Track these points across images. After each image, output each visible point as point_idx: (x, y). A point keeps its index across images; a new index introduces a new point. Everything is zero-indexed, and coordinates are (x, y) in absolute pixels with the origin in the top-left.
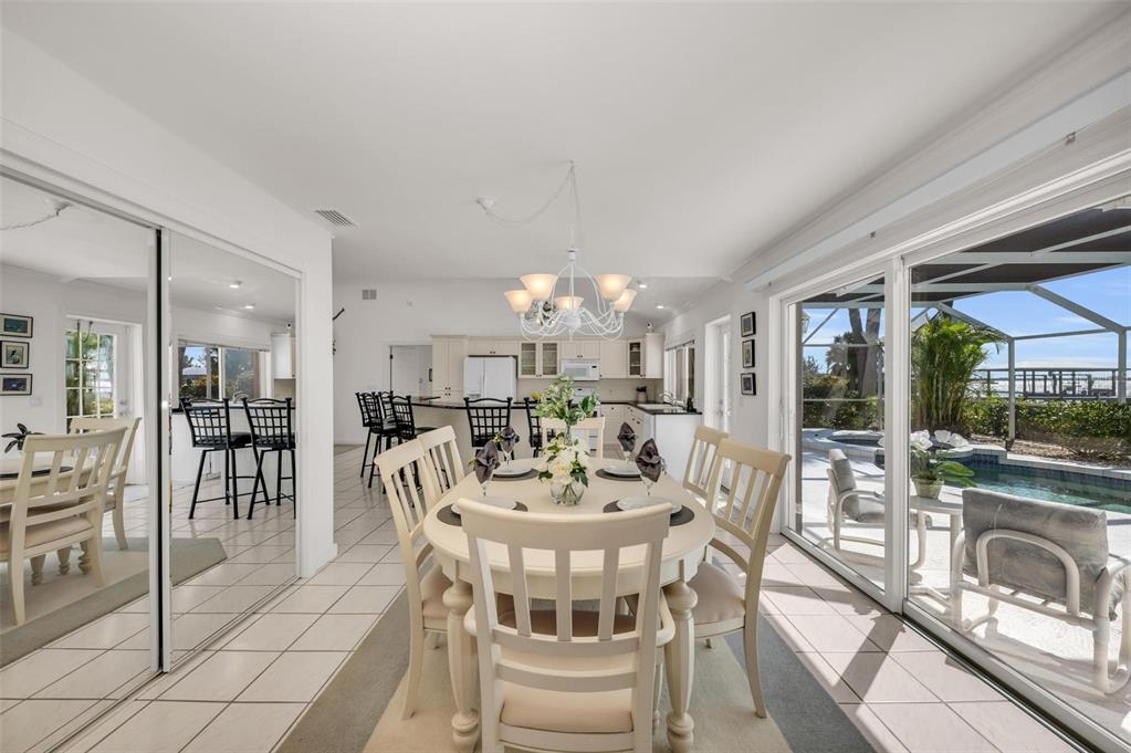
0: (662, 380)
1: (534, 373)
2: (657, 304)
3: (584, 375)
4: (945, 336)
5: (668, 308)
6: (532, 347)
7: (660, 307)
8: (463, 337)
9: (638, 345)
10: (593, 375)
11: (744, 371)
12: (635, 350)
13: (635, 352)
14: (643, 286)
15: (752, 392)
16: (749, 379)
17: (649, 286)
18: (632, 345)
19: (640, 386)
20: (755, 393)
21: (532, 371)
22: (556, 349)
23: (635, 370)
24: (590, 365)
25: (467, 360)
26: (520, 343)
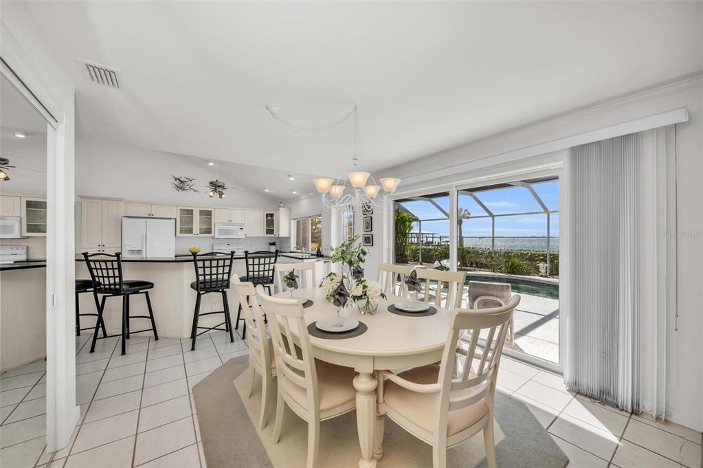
0: (289, 238)
1: (192, 233)
2: (293, 191)
3: (234, 234)
4: (402, 218)
5: (299, 194)
6: (190, 212)
7: (294, 193)
8: (120, 200)
9: (272, 215)
10: (241, 235)
11: (365, 233)
12: (269, 218)
13: (270, 221)
14: (292, 179)
15: (371, 244)
16: (369, 238)
17: (296, 179)
18: (267, 215)
19: (272, 242)
20: (373, 245)
21: (190, 231)
22: (211, 215)
23: (270, 231)
24: (239, 228)
25: (125, 220)
26: (179, 208)
